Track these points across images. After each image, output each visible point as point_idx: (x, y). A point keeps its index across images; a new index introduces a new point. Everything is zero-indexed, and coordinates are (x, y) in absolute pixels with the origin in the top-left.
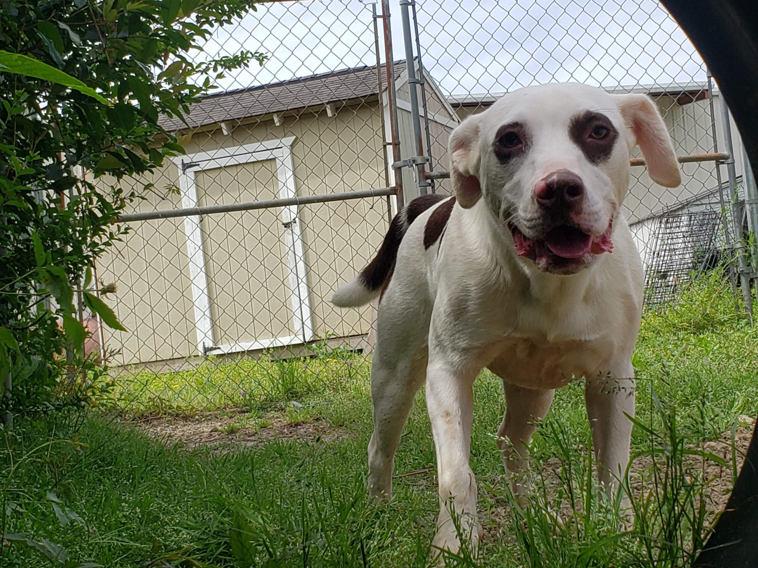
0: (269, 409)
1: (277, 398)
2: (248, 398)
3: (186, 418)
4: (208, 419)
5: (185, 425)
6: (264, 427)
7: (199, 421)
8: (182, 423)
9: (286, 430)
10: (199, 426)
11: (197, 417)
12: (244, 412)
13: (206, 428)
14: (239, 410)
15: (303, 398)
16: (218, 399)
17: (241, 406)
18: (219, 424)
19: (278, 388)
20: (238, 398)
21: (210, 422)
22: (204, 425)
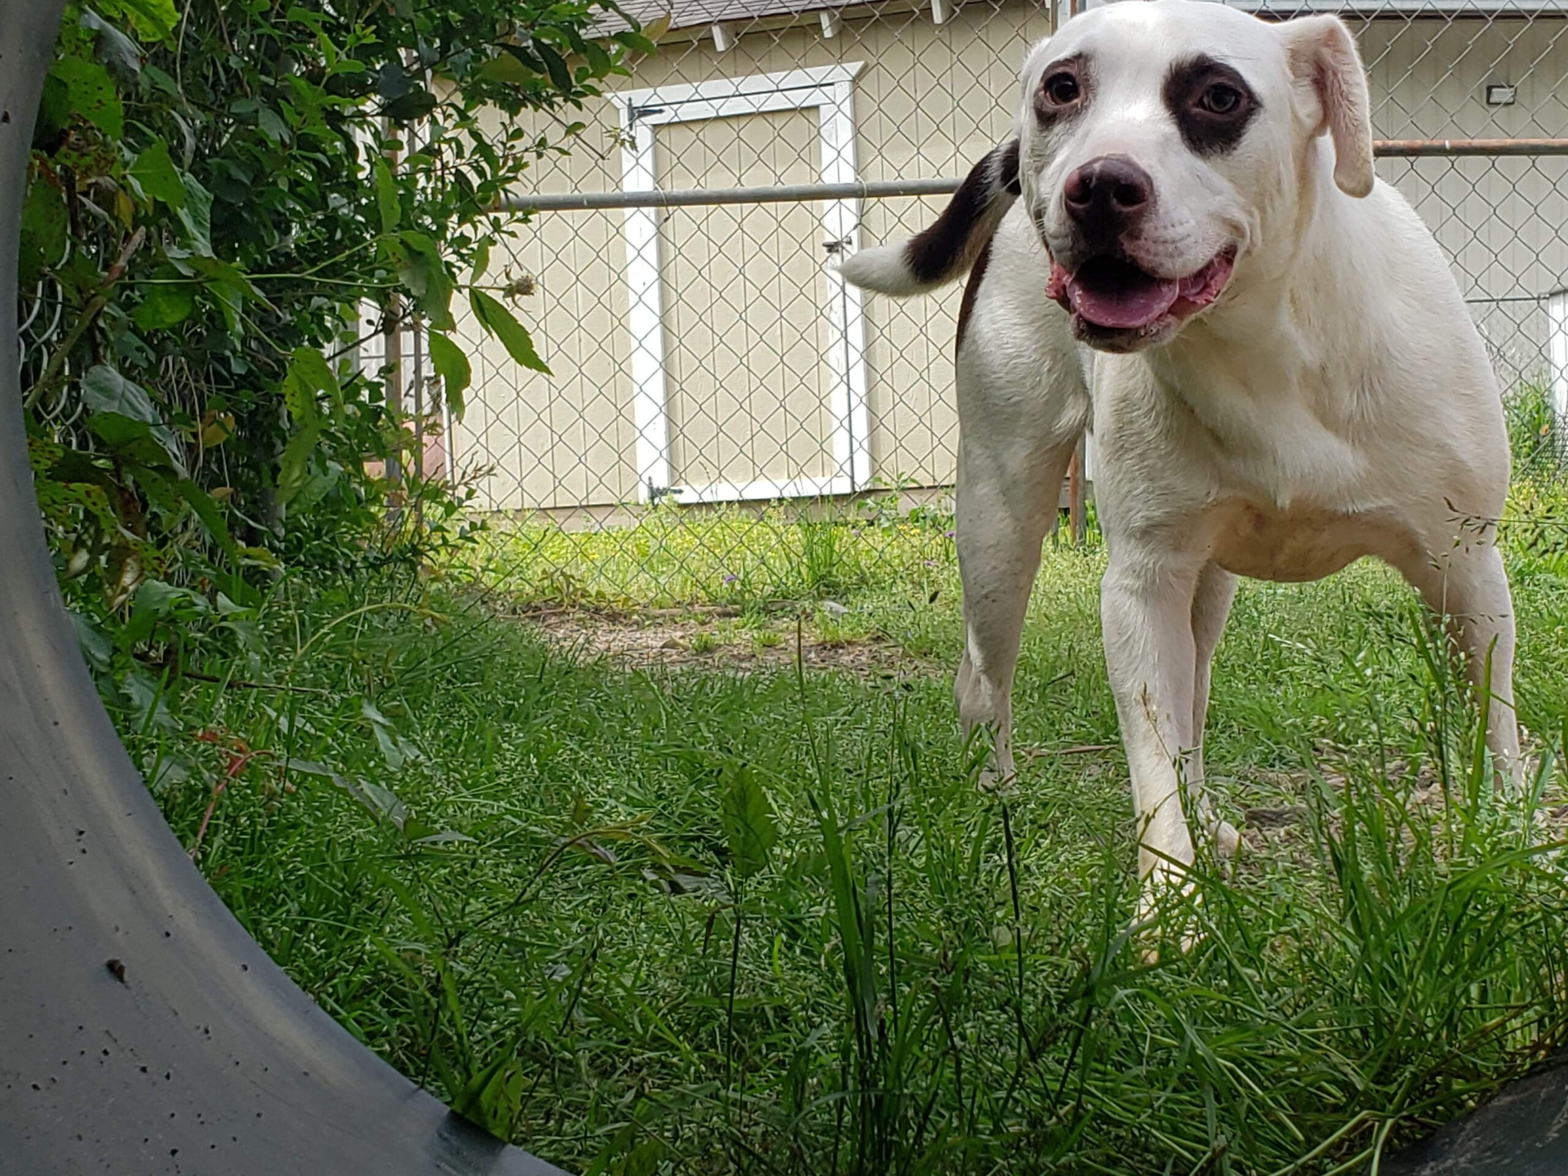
0: (779, 613)
1: (797, 592)
2: (738, 587)
3: (614, 618)
4: (657, 623)
5: (611, 632)
6: (769, 645)
7: (640, 626)
8: (605, 627)
9: (813, 655)
10: (638, 635)
11: (635, 617)
12: (729, 615)
13: (652, 639)
14: (719, 609)
15: (851, 597)
16: (678, 586)
17: (724, 602)
18: (680, 634)
19: (799, 573)
20: (720, 586)
21: (660, 630)
22: (650, 633)
